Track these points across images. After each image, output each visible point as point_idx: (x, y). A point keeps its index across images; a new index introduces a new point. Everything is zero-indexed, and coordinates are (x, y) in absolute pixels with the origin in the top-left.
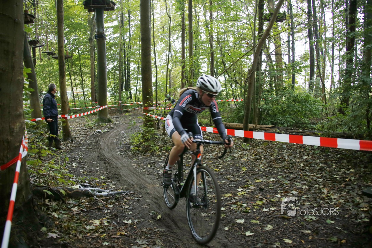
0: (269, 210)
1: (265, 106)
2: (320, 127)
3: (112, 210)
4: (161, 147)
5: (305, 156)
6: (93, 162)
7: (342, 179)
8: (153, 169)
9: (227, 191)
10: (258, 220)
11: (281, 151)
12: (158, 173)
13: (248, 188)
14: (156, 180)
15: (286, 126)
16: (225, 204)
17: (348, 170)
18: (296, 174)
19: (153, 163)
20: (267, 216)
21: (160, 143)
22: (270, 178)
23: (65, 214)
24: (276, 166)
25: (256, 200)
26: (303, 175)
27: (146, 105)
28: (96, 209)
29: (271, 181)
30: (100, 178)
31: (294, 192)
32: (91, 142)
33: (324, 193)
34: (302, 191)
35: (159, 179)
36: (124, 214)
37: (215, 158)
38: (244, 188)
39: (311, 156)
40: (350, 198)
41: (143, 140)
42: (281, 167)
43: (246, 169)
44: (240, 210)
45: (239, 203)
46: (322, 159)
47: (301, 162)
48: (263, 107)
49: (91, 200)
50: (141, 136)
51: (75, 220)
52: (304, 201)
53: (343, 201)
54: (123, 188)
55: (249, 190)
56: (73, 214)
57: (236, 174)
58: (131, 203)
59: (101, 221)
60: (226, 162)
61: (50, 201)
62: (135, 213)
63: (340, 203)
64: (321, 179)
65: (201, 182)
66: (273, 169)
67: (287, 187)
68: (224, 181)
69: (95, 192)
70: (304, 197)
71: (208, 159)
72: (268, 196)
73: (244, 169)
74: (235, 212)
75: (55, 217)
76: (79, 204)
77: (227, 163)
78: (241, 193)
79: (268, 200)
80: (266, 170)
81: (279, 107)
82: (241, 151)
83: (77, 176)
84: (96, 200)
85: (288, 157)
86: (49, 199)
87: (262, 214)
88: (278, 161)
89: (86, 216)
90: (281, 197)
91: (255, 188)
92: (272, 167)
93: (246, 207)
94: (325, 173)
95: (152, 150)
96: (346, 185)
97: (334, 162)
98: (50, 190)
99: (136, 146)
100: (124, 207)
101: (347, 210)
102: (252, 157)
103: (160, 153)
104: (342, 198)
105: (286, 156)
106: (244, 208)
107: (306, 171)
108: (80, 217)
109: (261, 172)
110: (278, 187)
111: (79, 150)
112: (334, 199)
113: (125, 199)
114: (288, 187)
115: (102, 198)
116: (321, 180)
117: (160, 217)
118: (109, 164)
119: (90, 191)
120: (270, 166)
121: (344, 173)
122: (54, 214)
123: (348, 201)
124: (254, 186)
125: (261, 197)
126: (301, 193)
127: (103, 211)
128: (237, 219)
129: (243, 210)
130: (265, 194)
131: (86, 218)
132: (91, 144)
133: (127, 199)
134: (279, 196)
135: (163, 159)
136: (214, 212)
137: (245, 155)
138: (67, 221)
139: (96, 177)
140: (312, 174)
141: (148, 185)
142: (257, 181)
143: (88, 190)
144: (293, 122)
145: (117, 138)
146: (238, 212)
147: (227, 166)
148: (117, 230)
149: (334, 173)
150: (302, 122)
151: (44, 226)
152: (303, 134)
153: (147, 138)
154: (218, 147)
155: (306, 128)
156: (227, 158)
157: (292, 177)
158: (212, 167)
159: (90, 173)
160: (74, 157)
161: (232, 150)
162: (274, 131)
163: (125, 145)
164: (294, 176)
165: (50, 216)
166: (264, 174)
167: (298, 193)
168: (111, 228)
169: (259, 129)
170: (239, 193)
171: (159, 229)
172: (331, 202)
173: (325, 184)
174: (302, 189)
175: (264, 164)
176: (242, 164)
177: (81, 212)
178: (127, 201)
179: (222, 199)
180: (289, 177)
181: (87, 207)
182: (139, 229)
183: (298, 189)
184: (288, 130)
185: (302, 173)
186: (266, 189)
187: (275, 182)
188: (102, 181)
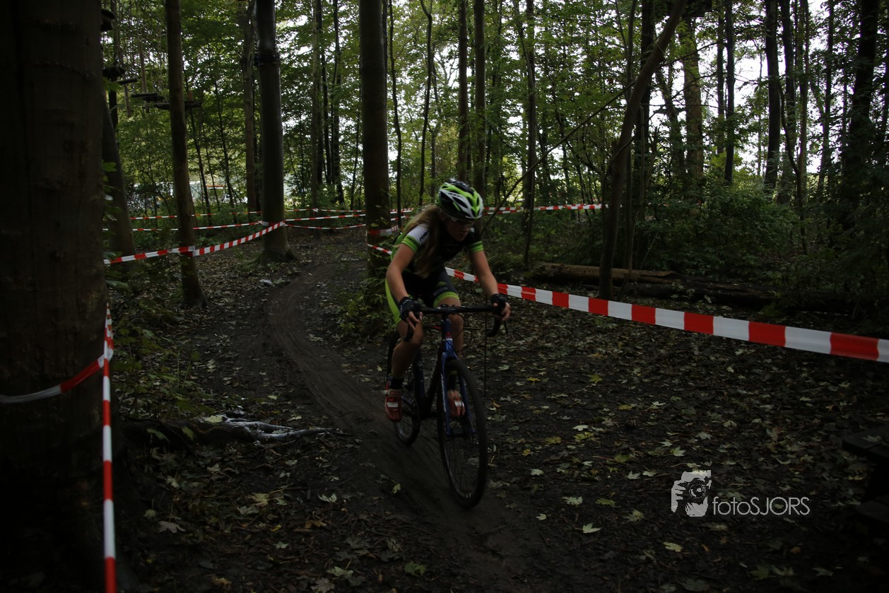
0: (641, 475)
1: (653, 225)
2: (779, 279)
3: (296, 472)
5: (741, 348)
7: (818, 405)
9: (551, 431)
10: (613, 499)
11: (686, 335)
13: (599, 423)
15: (703, 273)
16: (545, 461)
17: (835, 385)
18: (713, 392)
20: (634, 491)
22: (653, 400)
23: (195, 480)
24: (669, 371)
25: (614, 454)
26: (730, 395)
27: (373, 225)
28: (259, 468)
29: (655, 407)
30: (269, 398)
31: (704, 435)
32: (248, 310)
33: (770, 438)
34: (722, 432)
36: (321, 482)
37: (530, 351)
38: (592, 423)
39: (754, 347)
40: (826, 452)
41: (367, 307)
42: (680, 374)
43: (600, 379)
44: (575, 476)
45: (576, 460)
46: (780, 357)
47: (729, 363)
48: (649, 226)
49: (249, 450)
50: (362, 297)
51: (215, 495)
52: (721, 457)
53: (812, 457)
54: (320, 421)
55: (601, 429)
56: (211, 481)
57: (576, 391)
58: (337, 456)
59: (271, 496)
60: (556, 361)
61: (160, 452)
62: (344, 479)
63: (805, 462)
64: (769, 404)
65: (495, 409)
67: (688, 422)
68: (547, 407)
69: (259, 431)
70: (722, 450)
71: (515, 351)
72: (643, 443)
73: (596, 379)
74: (563, 480)
75: (173, 487)
76: (223, 458)
77: (558, 363)
78: (583, 436)
79: (641, 454)
80: (646, 380)
81: (686, 226)
82: (592, 334)
83: (217, 391)
84: (260, 448)
85: (700, 349)
86: (157, 448)
87: (625, 486)
88: (676, 360)
89: (238, 484)
90: (671, 446)
91: (615, 425)
92: (660, 374)
93: (589, 469)
94: (781, 390)
95: (387, 331)
96: (826, 420)
97: (805, 363)
98: (161, 428)
99: (351, 321)
100: (320, 465)
101: (817, 478)
102: (616, 350)
104: (810, 451)
105: (696, 348)
106: (586, 470)
108: (227, 487)
109: (635, 385)
110: (669, 423)
111: (221, 330)
112: (792, 453)
113: (323, 447)
114: (691, 424)
115: (272, 445)
116: (769, 407)
117: (399, 489)
118: (288, 363)
119: (247, 428)
120: (656, 373)
121: (825, 390)
122: (170, 479)
123: (823, 458)
124: (614, 418)
125: (626, 446)
126: (718, 437)
127: (276, 474)
128: (569, 495)
129: (582, 475)
130: (637, 439)
131: (240, 489)
132: (248, 314)
133: (327, 447)
134: (667, 444)
136: (518, 478)
137: (601, 344)
138: (197, 495)
139: (261, 393)
140: (750, 393)
142: (624, 407)
143: (242, 428)
144: (721, 262)
145: (307, 300)
146: (571, 480)
147: (557, 370)
148: (306, 517)
149: (802, 392)
150: (742, 263)
151: (150, 508)
152: (740, 293)
153: (375, 302)
154: (540, 324)
155: (751, 279)
156: (559, 350)
157: (703, 400)
158: (523, 372)
159: (247, 385)
160: (211, 347)
161: (572, 331)
162: (673, 285)
163: (327, 316)
164: (708, 396)
165: (161, 485)
166: (640, 390)
167: (711, 438)
168: (293, 512)
169: (638, 282)
170: (580, 435)
171: (394, 516)
172: (783, 461)
173: (776, 418)
174: (723, 427)
175: (643, 367)
176: (592, 366)
177: (228, 476)
178: (328, 451)
179: (537, 448)
180: (698, 399)
181: (241, 464)
182: (352, 515)
183: (714, 427)
184: (707, 284)
185: (727, 390)
186: (640, 427)
187: (664, 410)
188: (273, 404)
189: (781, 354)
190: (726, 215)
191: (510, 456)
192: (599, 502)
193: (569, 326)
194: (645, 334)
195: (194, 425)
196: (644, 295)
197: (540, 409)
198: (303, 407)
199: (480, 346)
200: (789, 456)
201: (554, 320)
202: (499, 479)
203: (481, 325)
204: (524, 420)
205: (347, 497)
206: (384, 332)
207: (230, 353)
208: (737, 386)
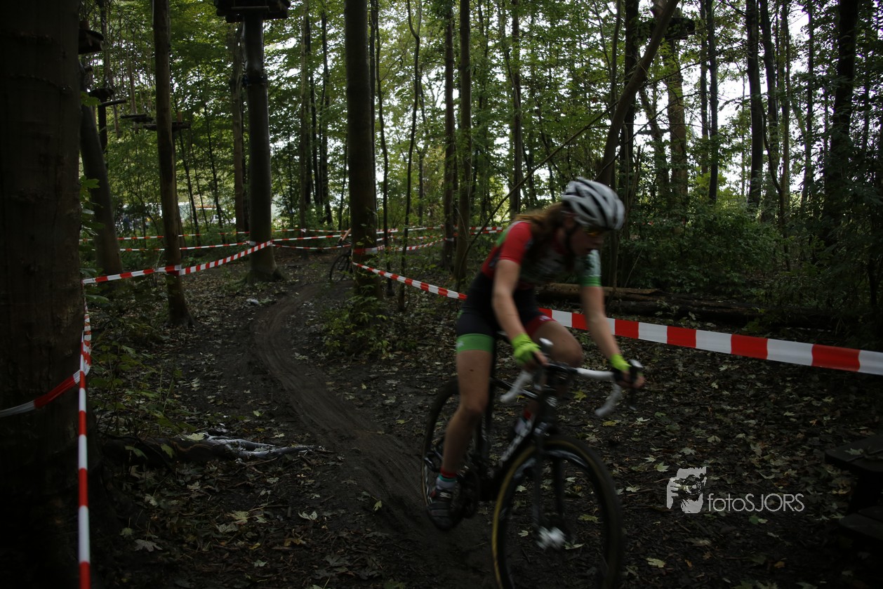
0: (625, 491)
1: (638, 244)
2: (762, 295)
3: (277, 490)
4: (394, 342)
5: (725, 363)
7: (802, 420)
8: (373, 394)
10: (595, 514)
11: (670, 352)
12: (383, 404)
13: (583, 439)
14: (377, 421)
15: (688, 290)
17: (819, 400)
18: (698, 408)
19: (373, 379)
21: (391, 333)
22: (637, 416)
23: (174, 498)
24: (654, 387)
26: (714, 411)
27: (359, 244)
28: (239, 486)
29: (639, 423)
30: (253, 416)
31: (688, 451)
32: (234, 329)
33: (754, 453)
34: (706, 447)
35: (384, 417)
36: (302, 500)
39: (738, 363)
40: (810, 466)
41: (353, 325)
42: (665, 390)
43: (585, 396)
46: (764, 372)
47: (714, 379)
48: (634, 244)
49: (231, 467)
50: (347, 316)
51: (194, 513)
53: (796, 471)
54: (303, 439)
56: (191, 499)
57: (560, 408)
58: (319, 473)
59: (251, 514)
61: (140, 470)
62: (325, 497)
63: (789, 476)
64: (753, 419)
66: (647, 395)
67: (672, 437)
69: (240, 448)
70: (707, 463)
72: (627, 459)
73: (580, 395)
74: (545, 496)
75: (151, 505)
76: (204, 476)
79: (625, 470)
81: (670, 244)
83: (201, 410)
84: (241, 465)
85: (684, 366)
86: (137, 466)
88: (660, 376)
90: (655, 462)
91: (599, 441)
93: (573, 485)
94: (765, 404)
95: (372, 349)
96: (809, 435)
97: (789, 378)
98: (140, 445)
99: (337, 339)
100: (302, 482)
103: (391, 356)
104: (793, 465)
105: (681, 365)
106: (569, 486)
107: (721, 400)
108: (206, 505)
109: (619, 401)
110: (653, 439)
111: (207, 349)
112: (776, 467)
113: (305, 465)
114: (675, 440)
115: (253, 463)
116: (753, 422)
117: (380, 506)
118: (273, 381)
119: (228, 446)
121: (809, 405)
122: (148, 497)
123: (807, 472)
124: (597, 435)
125: (609, 462)
126: (702, 452)
127: (257, 491)
130: (620, 454)
131: (216, 509)
132: (234, 333)
133: (309, 465)
134: (651, 459)
135: (397, 369)
138: (176, 513)
139: (244, 411)
140: (734, 408)
141: (358, 431)
142: (609, 423)
143: (224, 445)
144: (705, 280)
145: (294, 319)
148: (285, 535)
149: (786, 407)
150: (726, 281)
151: (126, 526)
152: (724, 310)
153: (361, 320)
155: (735, 296)
157: (687, 415)
159: (231, 403)
160: (196, 365)
162: (658, 302)
163: (312, 335)
164: (693, 412)
165: (139, 503)
166: (624, 406)
167: (696, 454)
168: (273, 529)
169: (623, 300)
171: (376, 533)
172: (767, 476)
173: (760, 432)
174: (707, 442)
176: (576, 383)
177: (208, 494)
178: (310, 469)
180: (682, 415)
181: (221, 481)
182: (333, 532)
183: (698, 442)
184: (691, 301)
185: (711, 406)
186: (624, 443)
187: (648, 426)
188: (256, 422)
189: (764, 369)
190: (710, 233)
192: (581, 518)
194: (630, 351)
195: (175, 443)
196: (629, 312)
198: (286, 425)
200: (773, 470)
205: (328, 514)
206: (369, 350)
207: (215, 371)
208: (722, 402)
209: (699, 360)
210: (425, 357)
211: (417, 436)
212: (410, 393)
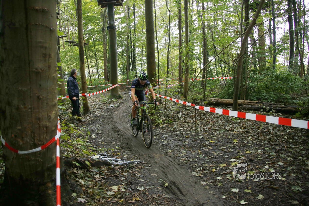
0: (260, 180)
1: (251, 84)
2: (301, 103)
3: (127, 178)
4: (164, 121)
6: (109, 133)
8: (159, 140)
9: (221, 162)
10: (250, 189)
11: (267, 124)
12: (162, 144)
13: (239, 158)
14: (161, 151)
15: (270, 101)
16: (221, 174)
18: (281, 146)
19: (158, 135)
20: (258, 186)
21: (163, 117)
22: (258, 149)
23: (90, 181)
24: (262, 138)
26: (288, 148)
28: (114, 176)
29: (259, 152)
30: (115, 148)
31: (280, 163)
32: (106, 116)
34: (287, 162)
35: (164, 149)
36: (137, 182)
37: (209, 131)
38: (236, 158)
39: (293, 129)
42: (267, 139)
43: (237, 141)
44: (234, 180)
47: (285, 135)
48: (249, 85)
49: (110, 169)
51: (97, 187)
52: (289, 172)
54: (135, 158)
55: (241, 161)
56: (96, 181)
57: (229, 146)
58: (142, 171)
59: (119, 188)
60: (219, 134)
61: (77, 170)
62: (146, 181)
65: (199, 153)
66: (260, 141)
67: (273, 158)
68: (219, 152)
69: (113, 161)
70: (289, 169)
71: (204, 131)
72: (258, 167)
73: (235, 141)
74: (230, 181)
75: (82, 184)
76: (100, 172)
77: (220, 135)
79: (258, 171)
80: (254, 142)
81: (263, 84)
82: (232, 124)
83: (96, 145)
84: (114, 168)
85: (273, 130)
86: (76, 168)
87: (254, 184)
88: (264, 134)
89: (106, 182)
90: (269, 168)
91: (245, 159)
92: (259, 139)
94: (307, 145)
95: (156, 123)
98: (78, 161)
100: (137, 175)
102: (241, 130)
103: (164, 126)
105: (271, 129)
107: (289, 143)
108: (102, 183)
109: (250, 143)
110: (266, 158)
111: (97, 123)
113: (137, 168)
114: (275, 159)
115: (118, 167)
116: (304, 152)
117: (167, 185)
118: (121, 135)
119: (109, 161)
120: (258, 139)
122: (81, 181)
124: (244, 157)
125: (251, 168)
126: (286, 164)
127: (120, 178)
128: (233, 188)
129: (237, 180)
130: (255, 165)
131: (107, 185)
132: (106, 117)
133: (138, 168)
134: (267, 167)
135: (166, 131)
136: (212, 181)
137: (235, 128)
138: (91, 187)
139: (112, 146)
140: (295, 147)
141: (155, 155)
142: (248, 152)
143: (107, 160)
144: (276, 97)
145: (127, 112)
146: (233, 182)
147: (220, 138)
148: (133, 196)
150: (284, 97)
151: (74, 192)
152: (285, 109)
153: (152, 113)
154: (212, 121)
155: (287, 103)
156: (220, 130)
157: (278, 149)
158: (208, 139)
159: (107, 143)
160: (93, 129)
161: (224, 123)
162: (260, 106)
165: (78, 183)
166: (252, 145)
167: (284, 165)
168: (127, 194)
169: (247, 105)
170: (233, 163)
171: (167, 196)
173: (308, 156)
174: (287, 160)
175: (253, 136)
176: (233, 136)
177: (102, 179)
179: (218, 169)
180: (275, 149)
181: (107, 174)
182: (150, 195)
183: (284, 160)
184: (272, 105)
185: (286, 146)
186: (255, 160)
187: (263, 153)
188: (117, 150)
190: (277, 80)
191: (207, 171)
192: (245, 191)
193: (223, 121)
194: (251, 124)
195: (89, 160)
196: (249, 109)
197: (216, 153)
198: (128, 152)
199: (191, 129)
201: (217, 119)
202: (205, 181)
203: (190, 121)
204: (211, 157)
205: (148, 188)
207: (100, 131)
208: (290, 144)
209: (278, 128)
210: (176, 126)
211: (177, 157)
212: (172, 140)
